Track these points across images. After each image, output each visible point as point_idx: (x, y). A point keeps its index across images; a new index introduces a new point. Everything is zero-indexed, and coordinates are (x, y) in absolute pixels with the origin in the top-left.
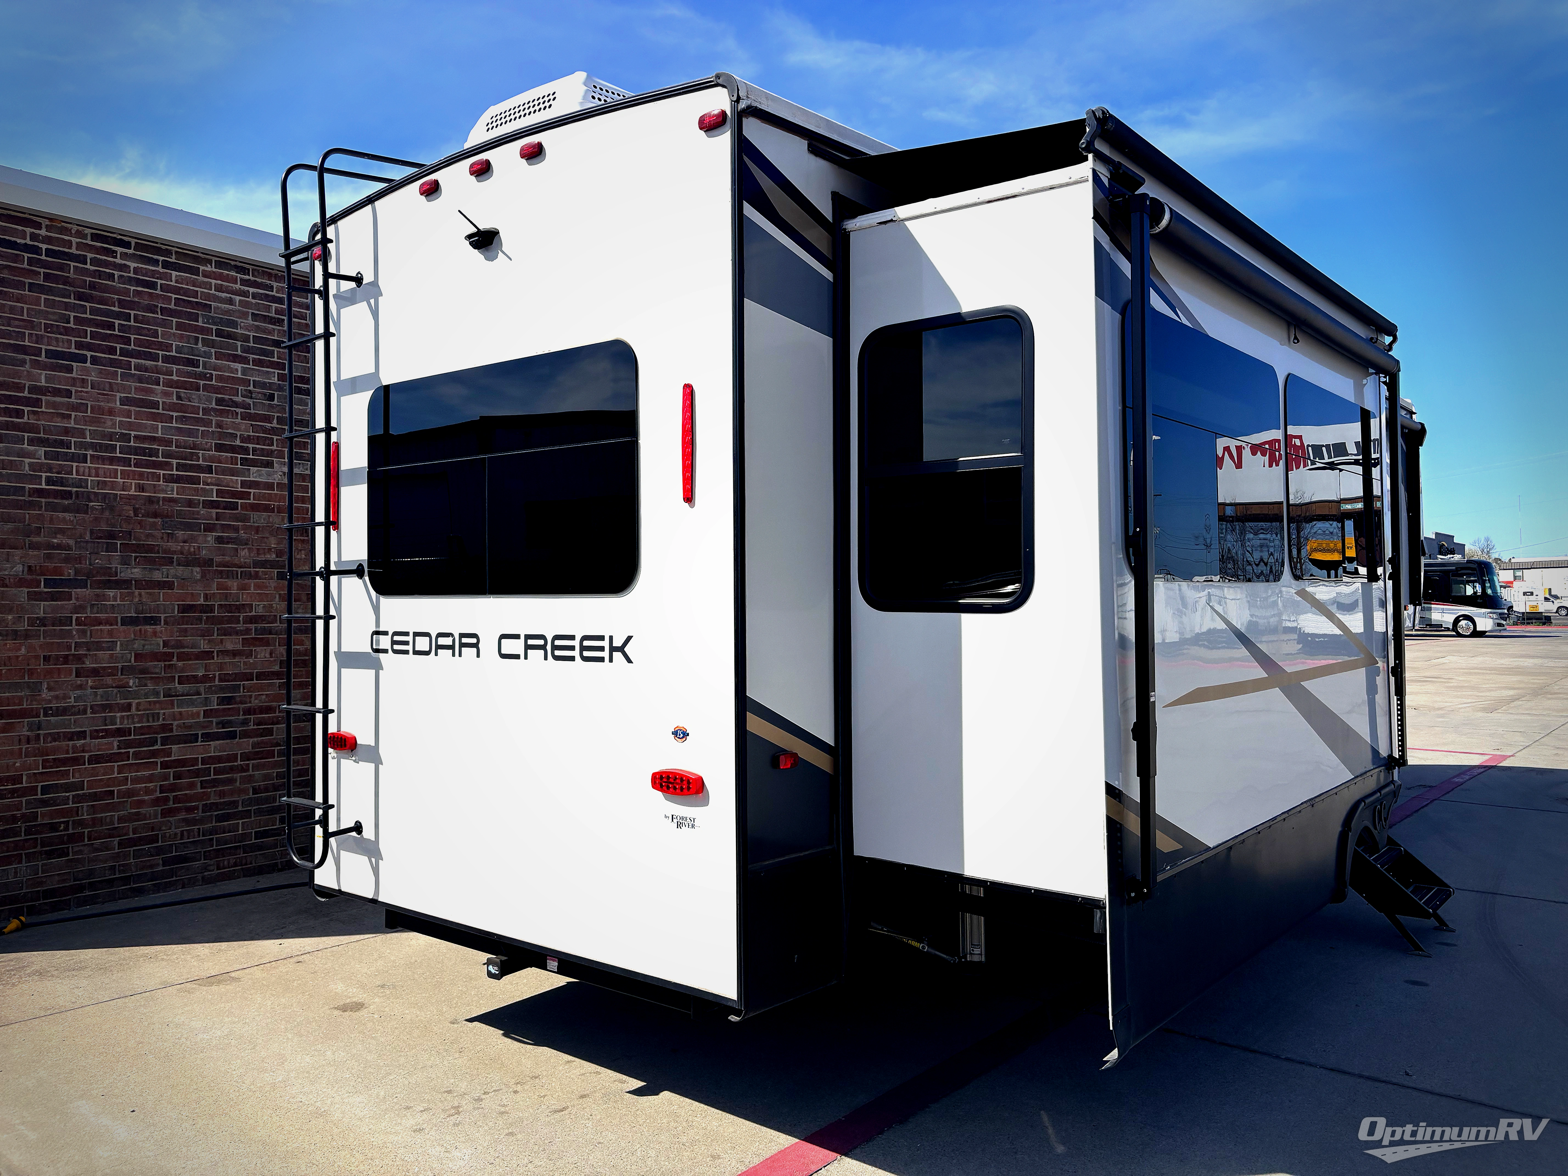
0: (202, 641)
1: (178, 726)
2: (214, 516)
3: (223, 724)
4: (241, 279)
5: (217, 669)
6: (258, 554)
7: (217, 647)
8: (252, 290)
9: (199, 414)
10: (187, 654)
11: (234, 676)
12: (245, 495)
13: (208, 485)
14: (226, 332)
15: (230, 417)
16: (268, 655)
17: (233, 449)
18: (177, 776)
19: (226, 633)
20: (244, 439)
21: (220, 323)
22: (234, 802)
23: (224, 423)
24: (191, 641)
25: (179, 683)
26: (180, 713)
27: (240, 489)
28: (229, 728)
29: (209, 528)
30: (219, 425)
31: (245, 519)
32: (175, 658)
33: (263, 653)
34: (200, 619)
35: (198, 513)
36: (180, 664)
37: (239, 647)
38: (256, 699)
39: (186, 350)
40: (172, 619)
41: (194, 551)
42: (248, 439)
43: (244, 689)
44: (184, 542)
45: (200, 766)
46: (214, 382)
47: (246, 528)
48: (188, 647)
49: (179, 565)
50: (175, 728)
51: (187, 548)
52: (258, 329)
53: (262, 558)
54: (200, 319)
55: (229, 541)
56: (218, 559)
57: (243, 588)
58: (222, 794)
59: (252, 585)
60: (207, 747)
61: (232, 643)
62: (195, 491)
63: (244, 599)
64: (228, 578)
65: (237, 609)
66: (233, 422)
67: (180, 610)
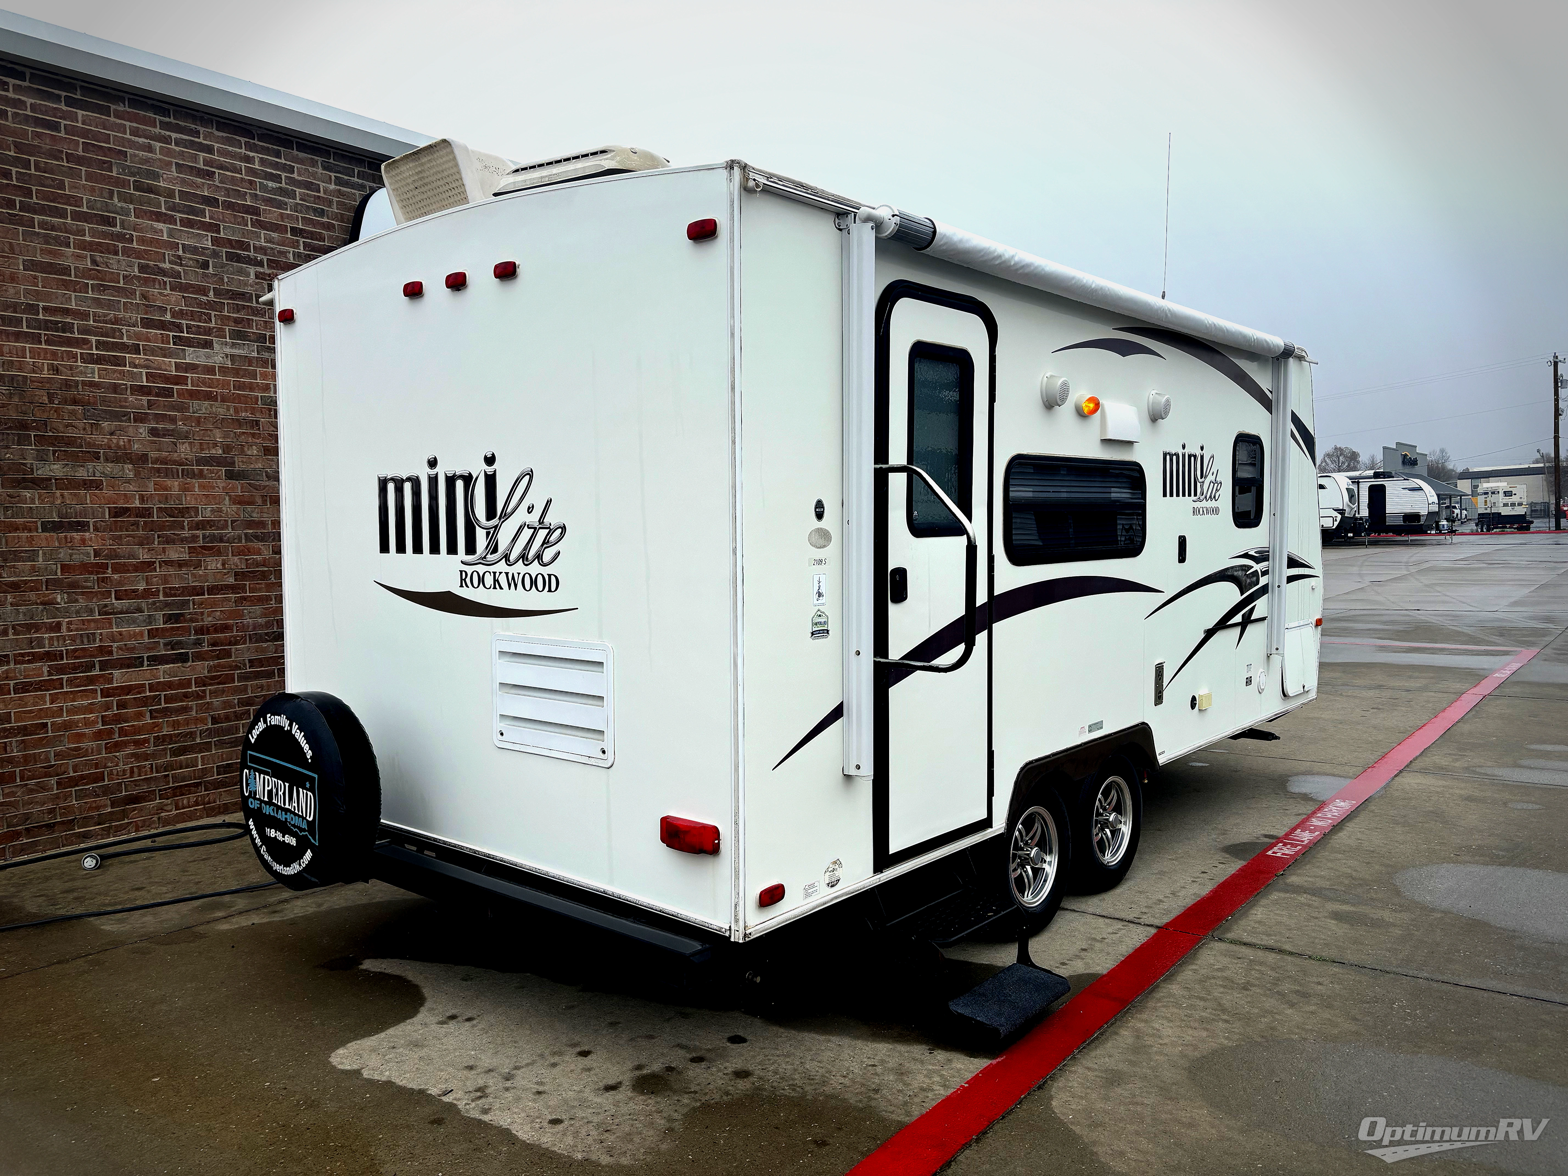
0: (141, 550)
1: (119, 648)
2: (145, 403)
3: (173, 646)
4: (160, 122)
5: (160, 581)
6: (202, 450)
7: (159, 557)
8: (174, 135)
9: (119, 283)
10: (124, 564)
11: (181, 589)
12: (181, 380)
13: (136, 366)
14: (146, 185)
15: (157, 286)
16: (219, 566)
17: (162, 325)
18: (122, 705)
19: (169, 541)
20: (174, 314)
21: (138, 173)
22: (191, 732)
23: (151, 293)
24: (128, 550)
25: (117, 599)
26: (120, 633)
27: (174, 373)
28: (179, 649)
29: (140, 418)
30: (144, 296)
31: (182, 408)
32: (110, 569)
33: (213, 564)
34: (136, 524)
35: (126, 400)
36: (116, 576)
37: (186, 557)
38: (209, 616)
39: (99, 205)
40: (104, 524)
41: (124, 445)
42: (181, 314)
43: (194, 604)
44: (112, 434)
45: (148, 694)
46: (135, 245)
47: (185, 419)
48: (124, 557)
49: (107, 460)
50: (115, 650)
51: (115, 441)
52: (183, 182)
53: (205, 454)
54: (115, 169)
55: (166, 433)
56: (153, 455)
57: (185, 489)
58: (175, 725)
59: (197, 485)
60: (155, 671)
61: (175, 553)
62: (120, 374)
63: (188, 501)
64: (166, 476)
65: (180, 512)
66: (161, 293)
67: (112, 514)
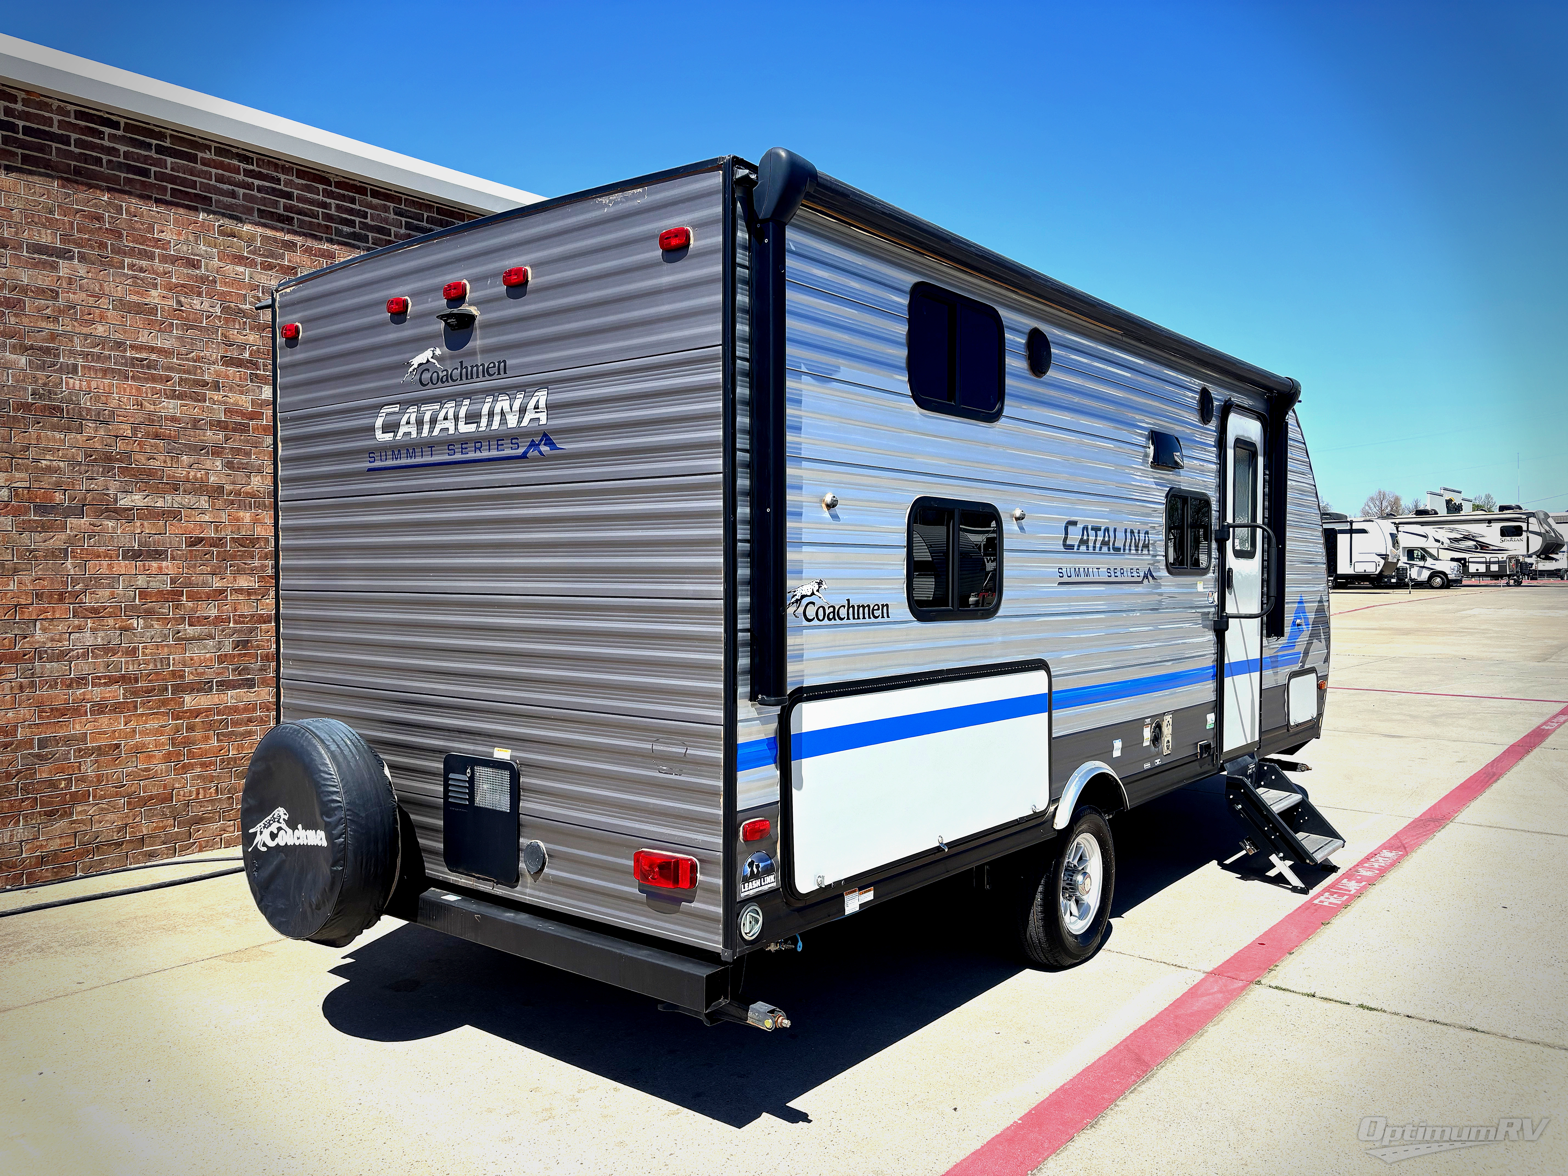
1: (191, 673)
3: (241, 671)
4: (244, 170)
5: (231, 609)
13: (215, 402)
14: (229, 229)
17: (241, 363)
19: (239, 570)
24: (202, 578)
28: (246, 675)
29: (217, 451)
32: (184, 597)
34: (210, 553)
36: (190, 604)
39: (185, 249)
40: (179, 552)
41: (202, 478)
44: (190, 467)
45: (216, 718)
48: (198, 585)
49: (185, 492)
50: (186, 674)
51: (192, 474)
54: (200, 214)
67: (188, 544)
